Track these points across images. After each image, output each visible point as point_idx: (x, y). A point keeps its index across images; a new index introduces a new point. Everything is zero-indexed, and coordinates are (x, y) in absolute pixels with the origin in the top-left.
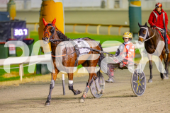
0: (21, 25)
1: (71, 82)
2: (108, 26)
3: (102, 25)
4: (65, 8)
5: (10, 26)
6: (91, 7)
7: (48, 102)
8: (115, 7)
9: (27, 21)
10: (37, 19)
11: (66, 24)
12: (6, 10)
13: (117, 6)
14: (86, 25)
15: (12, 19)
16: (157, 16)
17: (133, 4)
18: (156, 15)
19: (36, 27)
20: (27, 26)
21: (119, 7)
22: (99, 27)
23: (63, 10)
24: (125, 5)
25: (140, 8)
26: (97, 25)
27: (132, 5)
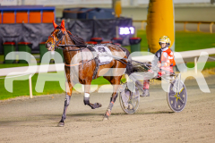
0: (127, 22)
4: (175, 4)
5: (115, 25)
9: (134, 19)
10: (144, 16)
11: (176, 22)
12: (110, 7)
15: (117, 16)
19: (144, 25)
20: (134, 24)
23: (173, 6)
26: (210, 23)
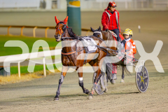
1: (81, 79)
2: (46, 28)
3: (39, 27)
6: (27, 8)
7: (56, 97)
8: (52, 8)
13: (54, 6)
14: (21, 27)
16: (109, 16)
17: (71, 4)
18: (108, 14)
21: (56, 7)
22: (35, 28)
24: (63, 6)
25: (79, 8)
26: (33, 27)
27: (70, 6)
